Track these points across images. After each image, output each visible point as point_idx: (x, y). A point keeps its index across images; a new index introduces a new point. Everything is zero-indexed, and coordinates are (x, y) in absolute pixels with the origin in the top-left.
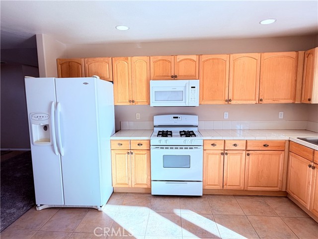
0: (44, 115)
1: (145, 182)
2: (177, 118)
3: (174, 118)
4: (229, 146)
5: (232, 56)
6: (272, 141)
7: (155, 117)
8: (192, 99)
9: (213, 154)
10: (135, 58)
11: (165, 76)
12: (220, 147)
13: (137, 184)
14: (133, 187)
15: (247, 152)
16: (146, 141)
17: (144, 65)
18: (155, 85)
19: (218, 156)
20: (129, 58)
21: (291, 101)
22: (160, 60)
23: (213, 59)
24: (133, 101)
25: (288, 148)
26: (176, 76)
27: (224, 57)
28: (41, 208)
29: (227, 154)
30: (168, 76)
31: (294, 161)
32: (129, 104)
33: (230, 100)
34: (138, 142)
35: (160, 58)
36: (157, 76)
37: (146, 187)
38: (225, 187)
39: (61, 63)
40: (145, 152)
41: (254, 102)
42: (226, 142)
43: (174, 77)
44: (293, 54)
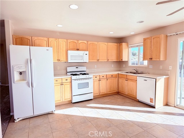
0: (23, 66)
1: (69, 98)
2: (78, 68)
3: (76, 68)
4: (101, 77)
5: (99, 43)
6: (114, 74)
7: (67, 68)
8: (86, 59)
9: (96, 81)
10: (60, 40)
11: (74, 49)
12: (98, 78)
13: (65, 99)
14: (63, 101)
15: (107, 79)
16: (69, 78)
17: (65, 43)
18: (70, 53)
19: (97, 82)
20: (57, 39)
21: (116, 60)
22: (72, 42)
23: (92, 43)
24: (59, 60)
25: (118, 76)
26: (79, 49)
27: (96, 43)
28: (18, 121)
29: (100, 80)
30: (75, 49)
31: (120, 80)
32: (57, 61)
33: (99, 60)
34: (66, 79)
35: (72, 41)
36: (70, 49)
37: (69, 100)
38: (100, 94)
39: (16, 38)
40: (69, 83)
41: (106, 61)
42: (100, 76)
43: (78, 50)
44: (116, 44)
